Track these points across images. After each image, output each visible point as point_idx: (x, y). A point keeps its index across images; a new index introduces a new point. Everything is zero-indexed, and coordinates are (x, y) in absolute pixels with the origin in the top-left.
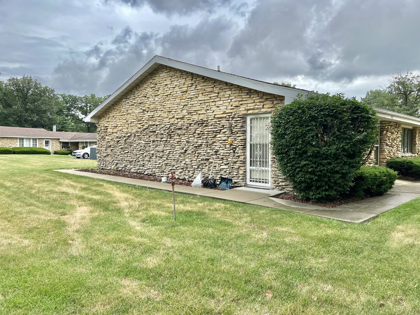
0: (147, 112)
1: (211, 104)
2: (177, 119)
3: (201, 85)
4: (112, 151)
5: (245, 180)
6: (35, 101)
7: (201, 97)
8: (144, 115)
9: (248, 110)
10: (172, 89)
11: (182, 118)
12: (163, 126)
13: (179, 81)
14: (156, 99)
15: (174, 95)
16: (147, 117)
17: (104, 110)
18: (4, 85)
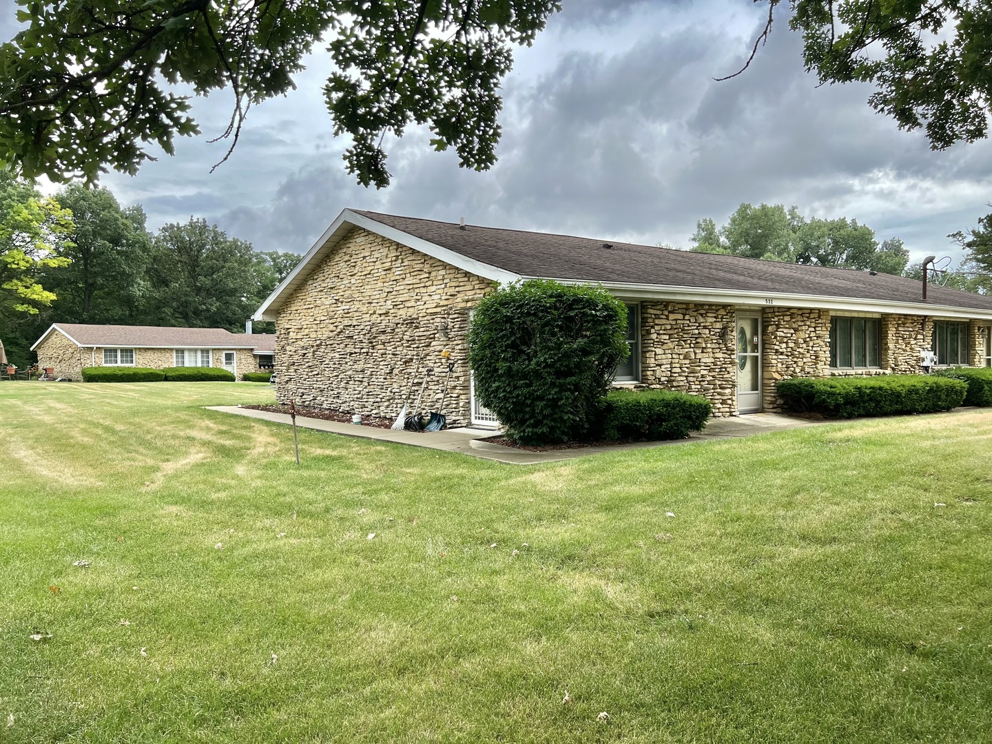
0: (342, 302)
1: (423, 290)
2: (380, 315)
3: (409, 259)
4: (296, 372)
5: (468, 417)
6: (213, 270)
7: (409, 280)
8: (338, 309)
9: (467, 301)
10: (372, 264)
11: (386, 314)
12: (362, 327)
13: (380, 251)
14: (353, 281)
15: (375, 275)
16: (342, 312)
17: (283, 300)
18: (153, 241)
